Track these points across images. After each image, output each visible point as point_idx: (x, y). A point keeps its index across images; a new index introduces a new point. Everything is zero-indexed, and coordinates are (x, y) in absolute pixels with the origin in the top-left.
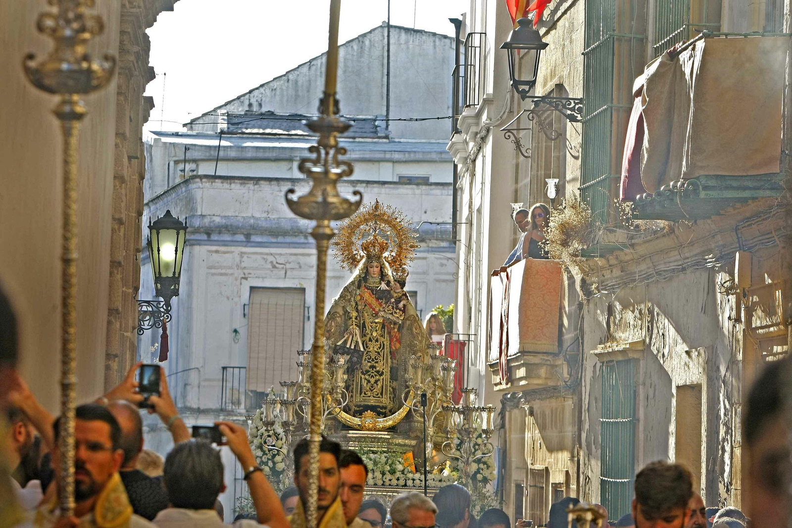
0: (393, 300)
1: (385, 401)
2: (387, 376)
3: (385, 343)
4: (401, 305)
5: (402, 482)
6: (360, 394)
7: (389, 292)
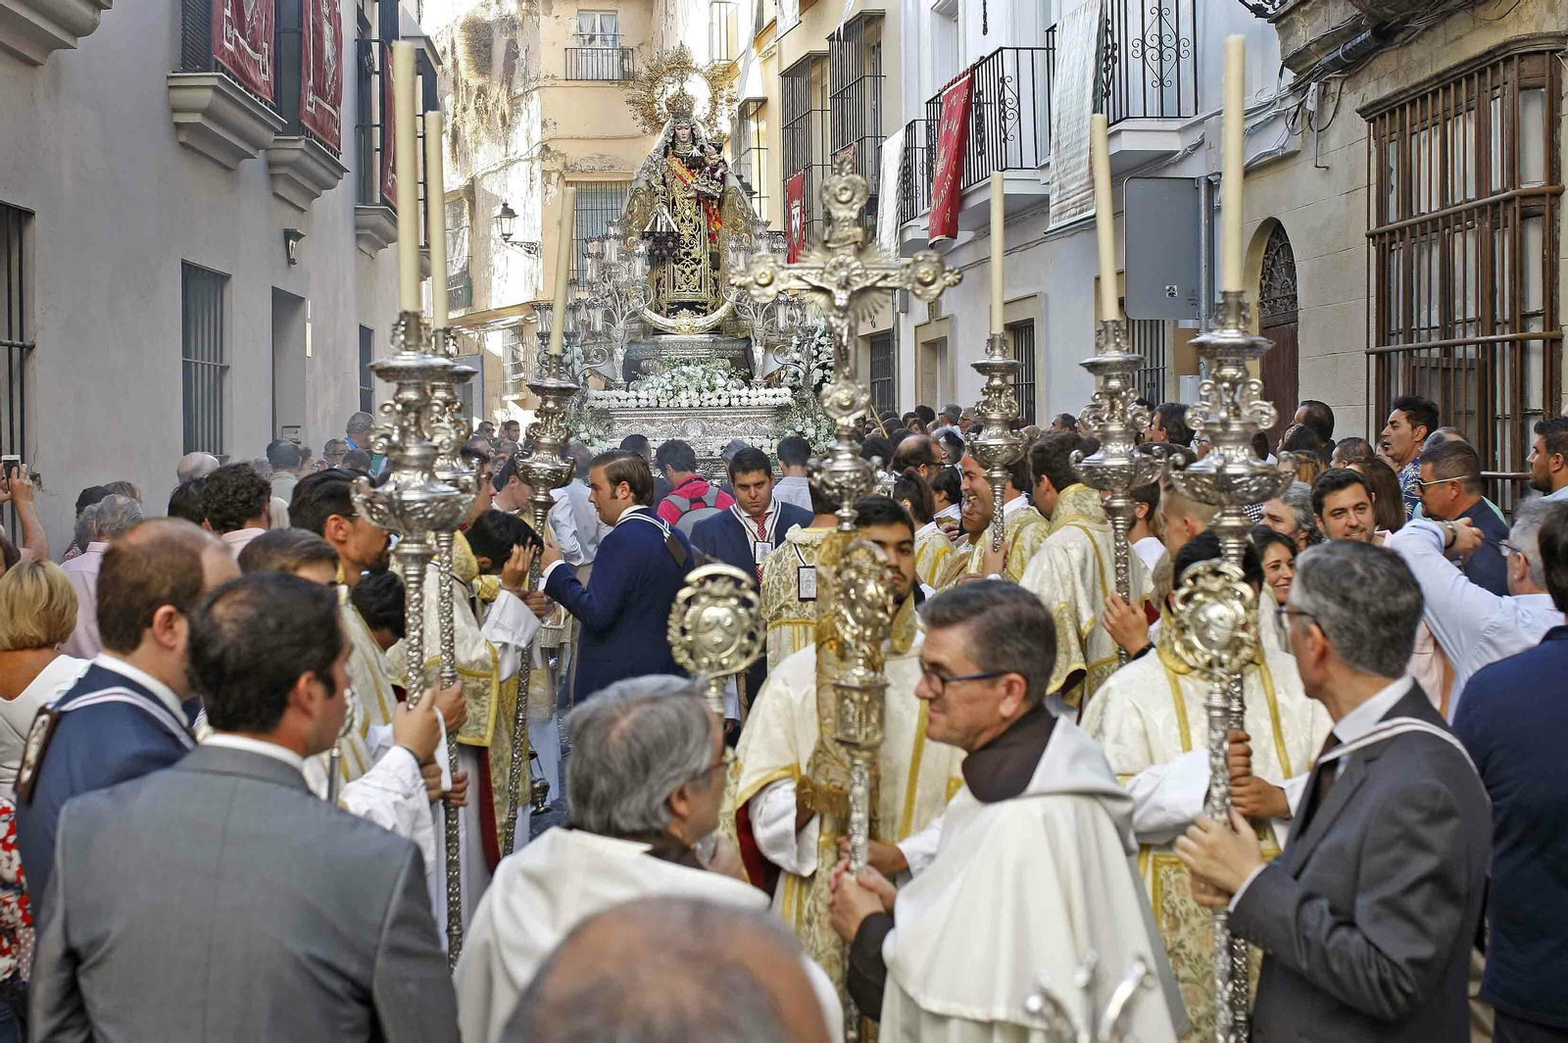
0: (708, 169)
1: (705, 295)
2: (706, 263)
3: (702, 223)
4: (718, 174)
5: (724, 401)
6: (674, 288)
7: (702, 159)
